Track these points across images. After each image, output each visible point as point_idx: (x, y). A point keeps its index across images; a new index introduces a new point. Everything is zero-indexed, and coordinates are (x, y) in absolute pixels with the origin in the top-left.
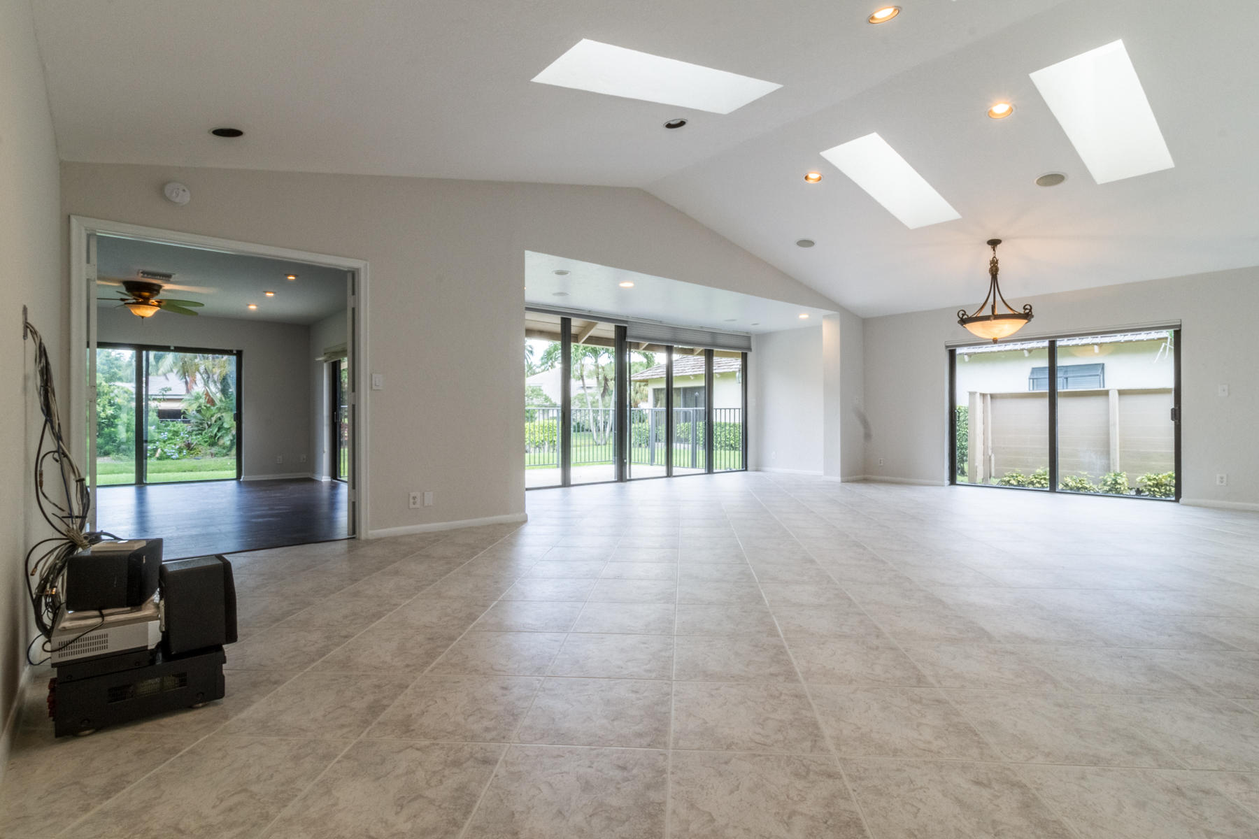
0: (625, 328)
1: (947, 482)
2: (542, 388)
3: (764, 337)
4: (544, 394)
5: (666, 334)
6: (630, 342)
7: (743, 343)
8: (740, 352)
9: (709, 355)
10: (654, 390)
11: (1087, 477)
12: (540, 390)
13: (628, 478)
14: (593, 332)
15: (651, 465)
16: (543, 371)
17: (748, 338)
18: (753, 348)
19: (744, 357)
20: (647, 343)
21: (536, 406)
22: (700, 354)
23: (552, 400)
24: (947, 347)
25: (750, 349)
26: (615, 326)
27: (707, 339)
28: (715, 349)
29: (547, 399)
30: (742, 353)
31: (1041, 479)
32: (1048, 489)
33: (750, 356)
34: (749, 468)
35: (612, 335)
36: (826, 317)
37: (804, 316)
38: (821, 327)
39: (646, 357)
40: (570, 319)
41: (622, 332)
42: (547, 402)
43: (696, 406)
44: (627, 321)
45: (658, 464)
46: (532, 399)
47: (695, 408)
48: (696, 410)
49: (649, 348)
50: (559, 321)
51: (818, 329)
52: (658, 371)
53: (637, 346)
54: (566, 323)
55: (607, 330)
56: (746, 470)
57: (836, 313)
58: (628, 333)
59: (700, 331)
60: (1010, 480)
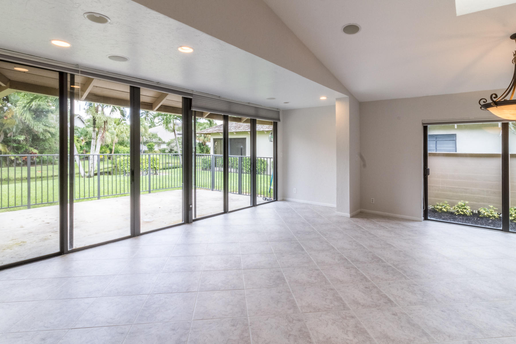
0: (191, 99)
1: (423, 218)
2: (157, 134)
3: (288, 112)
4: (159, 137)
5: (223, 107)
6: (195, 111)
7: (275, 116)
8: (273, 121)
9: (253, 123)
10: (214, 139)
11: (493, 209)
12: (157, 135)
13: (193, 218)
14: (164, 102)
15: (213, 190)
16: (159, 125)
17: (278, 112)
18: (281, 118)
19: (275, 125)
20: (209, 113)
21: (154, 143)
22: (246, 122)
23: (162, 140)
24: (423, 124)
25: (279, 120)
26: (182, 97)
27: (252, 112)
28: (257, 119)
29: (160, 139)
30: (274, 122)
31: (463, 209)
32: (501, 228)
33: (279, 125)
34: (279, 199)
35: (180, 105)
36: (338, 99)
37: (323, 98)
38: (334, 106)
39: (209, 121)
40: (139, 88)
41: (188, 102)
42: (160, 141)
43: (241, 155)
44: (192, 94)
45: (216, 190)
46: (152, 139)
47: (240, 156)
48: (241, 157)
49: (210, 116)
50: (128, 90)
51: (332, 108)
52: (216, 129)
53: (201, 115)
54: (135, 92)
55: (176, 100)
56: (277, 200)
57: (346, 96)
58: (193, 103)
59: (248, 105)
60: (442, 208)
